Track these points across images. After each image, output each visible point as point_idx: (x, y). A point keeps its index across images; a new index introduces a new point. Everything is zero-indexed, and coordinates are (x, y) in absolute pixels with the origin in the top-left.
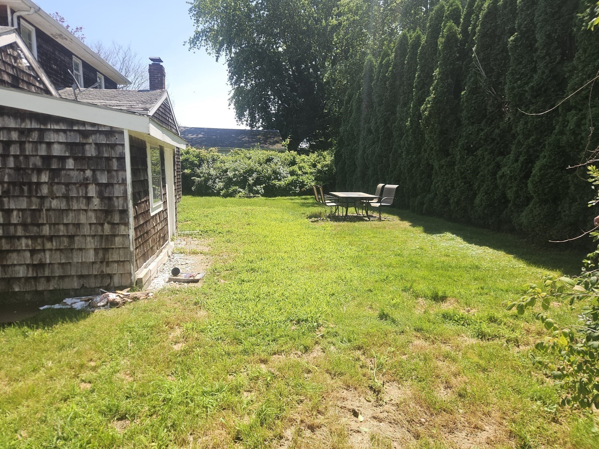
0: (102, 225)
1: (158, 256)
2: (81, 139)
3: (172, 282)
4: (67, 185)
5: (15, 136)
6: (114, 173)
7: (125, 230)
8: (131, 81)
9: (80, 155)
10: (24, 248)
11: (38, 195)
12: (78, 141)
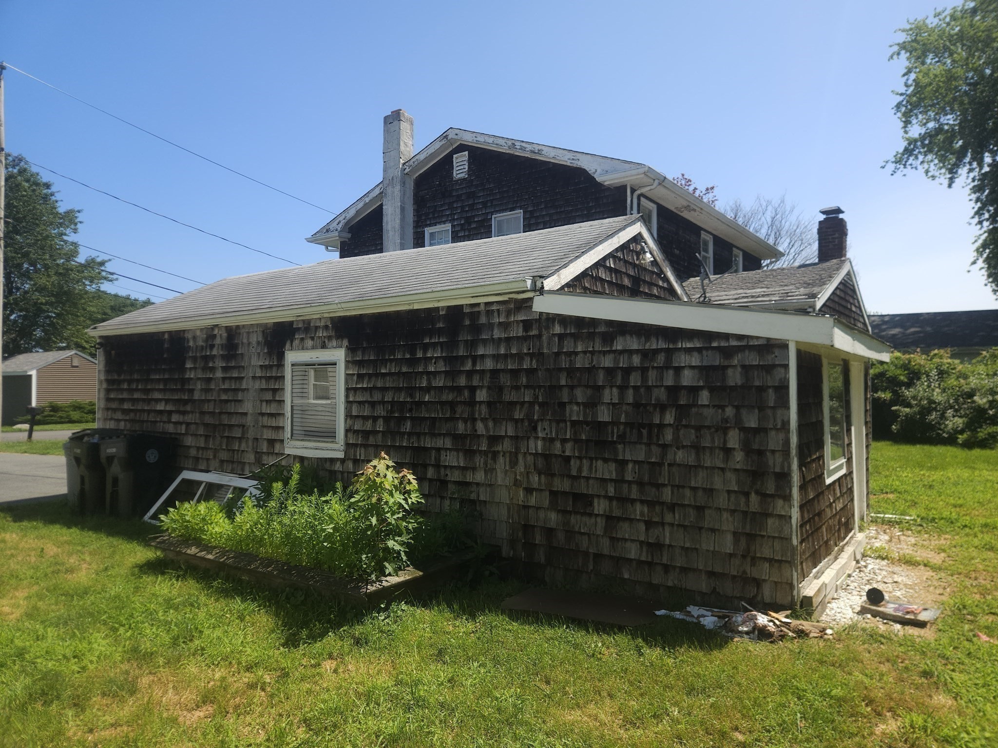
0: (747, 495)
1: (836, 558)
2: (722, 360)
3: (869, 616)
4: (698, 429)
5: (636, 360)
6: (769, 412)
7: (783, 507)
8: (783, 251)
9: (719, 384)
10: (638, 518)
11: (660, 443)
12: (717, 363)
